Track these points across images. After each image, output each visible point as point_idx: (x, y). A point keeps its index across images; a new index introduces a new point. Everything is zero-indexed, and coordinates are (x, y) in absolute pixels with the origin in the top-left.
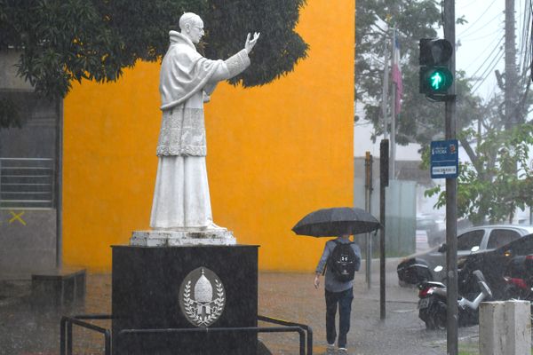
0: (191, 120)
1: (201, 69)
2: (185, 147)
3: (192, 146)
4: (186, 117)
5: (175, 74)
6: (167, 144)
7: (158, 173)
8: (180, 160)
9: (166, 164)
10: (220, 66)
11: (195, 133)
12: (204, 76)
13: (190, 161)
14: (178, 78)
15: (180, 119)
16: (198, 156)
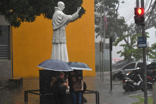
0: (62, 33)
1: (65, 18)
2: (61, 41)
3: (62, 40)
4: (60, 32)
5: (57, 20)
6: (55, 40)
7: (53, 49)
8: (59, 44)
9: (55, 45)
10: (70, 17)
11: (63, 36)
12: (66, 20)
13: (62, 45)
14: (58, 21)
15: (59, 32)
16: (64, 43)
